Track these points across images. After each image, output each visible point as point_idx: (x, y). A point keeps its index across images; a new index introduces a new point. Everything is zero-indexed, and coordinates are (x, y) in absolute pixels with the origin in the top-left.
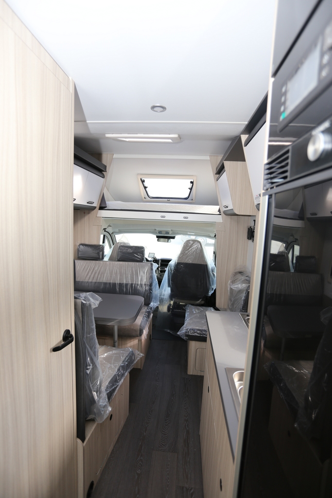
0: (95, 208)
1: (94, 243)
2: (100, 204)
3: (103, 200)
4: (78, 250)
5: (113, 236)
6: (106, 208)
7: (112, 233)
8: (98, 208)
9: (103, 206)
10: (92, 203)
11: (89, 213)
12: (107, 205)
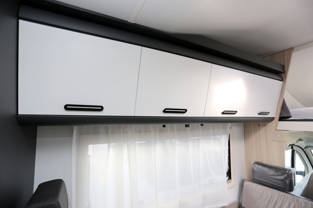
0: (272, 119)
1: (276, 163)
2: (281, 114)
3: (284, 107)
4: (254, 171)
5: (307, 150)
6: (290, 119)
7: (306, 147)
8: (277, 118)
9: (286, 115)
10: (267, 113)
11: (265, 125)
12: (292, 115)
